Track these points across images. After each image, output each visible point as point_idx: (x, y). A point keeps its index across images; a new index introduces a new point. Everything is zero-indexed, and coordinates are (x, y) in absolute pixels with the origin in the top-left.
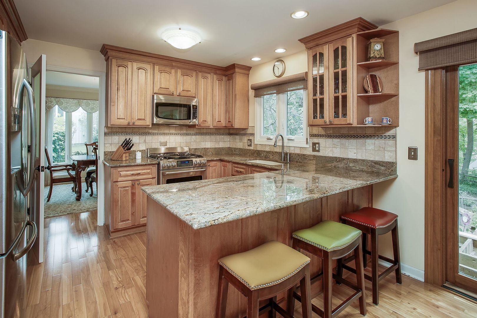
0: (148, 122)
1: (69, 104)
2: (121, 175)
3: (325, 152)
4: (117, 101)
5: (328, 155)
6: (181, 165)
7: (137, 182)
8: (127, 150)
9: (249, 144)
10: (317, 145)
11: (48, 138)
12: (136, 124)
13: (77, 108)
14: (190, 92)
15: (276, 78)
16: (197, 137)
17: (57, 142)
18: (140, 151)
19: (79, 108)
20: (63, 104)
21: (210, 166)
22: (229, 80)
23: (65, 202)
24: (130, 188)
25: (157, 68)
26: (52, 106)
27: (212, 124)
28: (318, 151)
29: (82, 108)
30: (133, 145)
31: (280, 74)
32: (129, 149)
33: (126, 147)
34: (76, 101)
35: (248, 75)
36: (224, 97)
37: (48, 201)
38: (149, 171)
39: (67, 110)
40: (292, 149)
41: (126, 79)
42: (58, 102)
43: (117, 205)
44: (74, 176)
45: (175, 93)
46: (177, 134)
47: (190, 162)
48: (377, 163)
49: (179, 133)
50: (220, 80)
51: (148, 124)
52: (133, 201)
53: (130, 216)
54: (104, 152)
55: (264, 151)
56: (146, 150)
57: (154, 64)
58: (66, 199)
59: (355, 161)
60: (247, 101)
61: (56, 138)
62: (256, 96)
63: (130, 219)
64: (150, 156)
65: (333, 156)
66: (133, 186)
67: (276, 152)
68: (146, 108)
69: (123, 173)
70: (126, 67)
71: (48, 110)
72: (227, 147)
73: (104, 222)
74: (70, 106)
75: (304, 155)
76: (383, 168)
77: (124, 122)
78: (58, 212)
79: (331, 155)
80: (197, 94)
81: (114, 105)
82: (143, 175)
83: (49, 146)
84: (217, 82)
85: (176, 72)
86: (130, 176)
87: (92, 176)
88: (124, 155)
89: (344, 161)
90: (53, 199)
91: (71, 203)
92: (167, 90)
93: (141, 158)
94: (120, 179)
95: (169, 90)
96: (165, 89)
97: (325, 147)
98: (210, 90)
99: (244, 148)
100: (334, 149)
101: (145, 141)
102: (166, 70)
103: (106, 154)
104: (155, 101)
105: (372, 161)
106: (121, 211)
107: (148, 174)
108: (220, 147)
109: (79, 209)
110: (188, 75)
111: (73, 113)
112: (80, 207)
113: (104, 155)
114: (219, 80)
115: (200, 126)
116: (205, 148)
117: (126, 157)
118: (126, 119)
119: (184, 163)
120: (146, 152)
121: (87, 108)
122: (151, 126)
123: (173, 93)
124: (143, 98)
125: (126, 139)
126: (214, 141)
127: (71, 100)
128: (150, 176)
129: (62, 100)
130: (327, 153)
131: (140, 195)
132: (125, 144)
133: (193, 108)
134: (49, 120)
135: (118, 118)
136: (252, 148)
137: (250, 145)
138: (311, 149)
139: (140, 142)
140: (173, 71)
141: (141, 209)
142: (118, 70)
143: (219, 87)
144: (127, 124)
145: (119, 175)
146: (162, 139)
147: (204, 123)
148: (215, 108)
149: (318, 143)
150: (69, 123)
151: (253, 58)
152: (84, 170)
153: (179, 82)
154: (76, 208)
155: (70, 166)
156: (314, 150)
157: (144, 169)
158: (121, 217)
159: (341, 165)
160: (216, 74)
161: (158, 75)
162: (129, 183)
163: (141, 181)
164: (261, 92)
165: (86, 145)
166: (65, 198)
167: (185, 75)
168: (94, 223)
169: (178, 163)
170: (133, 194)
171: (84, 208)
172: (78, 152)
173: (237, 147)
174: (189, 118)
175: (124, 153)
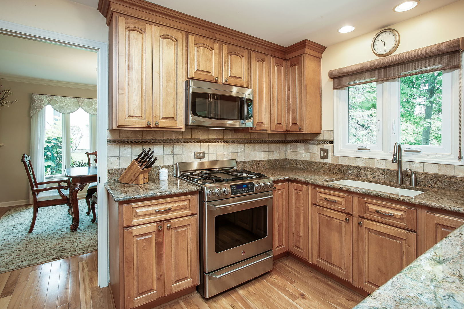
0: (180, 123)
1: (65, 104)
2: (136, 214)
4: (129, 88)
6: (237, 192)
7: (166, 225)
8: (147, 167)
9: (322, 155)
11: (37, 145)
12: (161, 125)
13: (76, 109)
14: (240, 80)
15: (378, 58)
17: (54, 149)
18: (166, 167)
19: (79, 108)
20: (57, 103)
21: (276, 189)
22: (292, 65)
23: (54, 233)
24: (154, 236)
25: (192, 40)
26: (43, 105)
27: (270, 127)
29: (83, 109)
30: (156, 159)
31: (388, 51)
32: (149, 166)
33: (144, 162)
34: (74, 100)
35: (320, 58)
36: (284, 90)
37: (31, 231)
38: (185, 203)
39: (63, 111)
40: (417, 165)
41: (142, 52)
42: (51, 100)
43: (131, 267)
44: (68, 197)
45: (219, 81)
46: (219, 141)
47: (249, 186)
49: (221, 140)
50: (280, 66)
51: (179, 125)
52: (160, 256)
53: (155, 283)
54: (108, 170)
55: (355, 167)
56: (175, 166)
57: (187, 33)
58: (57, 228)
60: (319, 95)
61: (54, 145)
62: (336, 87)
63: (155, 288)
64: (182, 175)
66: (159, 231)
67: (379, 169)
68: (175, 100)
69: (140, 211)
70: (142, 32)
71: (37, 110)
72: (283, 159)
73: (109, 280)
74: (66, 106)
77: (141, 123)
78: (38, 256)
80: (249, 84)
81: (123, 94)
82: (175, 210)
83: (40, 155)
84: (276, 67)
85: (221, 49)
86: (153, 214)
87: (94, 196)
88: (141, 176)
90: (37, 229)
91: (62, 236)
92: (208, 74)
93: (167, 178)
94: (135, 221)
95: (210, 74)
96: (205, 73)
98: (266, 79)
99: (314, 160)
101: (172, 152)
102: (206, 43)
103: (110, 173)
104: (191, 90)
106: (138, 277)
107: (184, 208)
108: (275, 158)
109: (72, 249)
110: (238, 54)
111: (71, 114)
112: (75, 245)
113: (108, 176)
114: (278, 66)
115: (255, 130)
116: (256, 161)
117: (144, 179)
118: (143, 117)
119: (241, 188)
120: (175, 168)
121: (89, 108)
122: (183, 130)
123: (217, 80)
124: (171, 84)
125: (144, 150)
126: (267, 150)
127: (68, 99)
128: (188, 212)
129: (55, 98)
131: (172, 245)
132: (143, 158)
133: (247, 103)
134: (39, 122)
135: (130, 116)
136: (328, 161)
137: (326, 157)
139: (165, 153)
140: (216, 46)
141: (173, 269)
142: (129, 36)
143: (278, 75)
144: (145, 125)
145: (134, 214)
146: (197, 148)
147: (260, 126)
148: (274, 105)
150: (66, 127)
151: (340, 28)
152: (82, 190)
153: (225, 63)
154: (68, 246)
155: (65, 181)
157: (178, 201)
158: (138, 287)
160: (274, 56)
161: (194, 51)
162: (153, 227)
163: (172, 221)
164: (346, 81)
165: (88, 154)
166: (56, 226)
167: (232, 53)
168: (93, 279)
169: (232, 189)
170: (160, 245)
171: (80, 246)
172: (79, 162)
173: (299, 159)
174: (241, 118)
175: (142, 173)
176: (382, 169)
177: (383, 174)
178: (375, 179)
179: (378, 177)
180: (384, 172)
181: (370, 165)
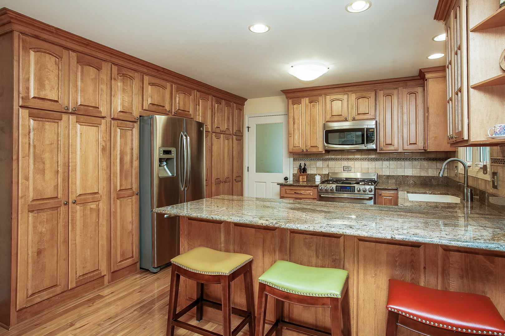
0: (321, 149)
2: (286, 192)
6: (340, 190)
12: (309, 151)
16: (391, 162)
18: (319, 174)
21: (382, 195)
25: (328, 98)
27: (402, 147)
38: (310, 192)
45: (348, 119)
46: (364, 159)
47: (351, 188)
49: (366, 158)
50: (413, 93)
51: (320, 150)
56: (327, 174)
57: (325, 95)
68: (318, 136)
70: (300, 104)
81: (291, 136)
82: (305, 194)
84: (409, 96)
86: (293, 194)
88: (301, 177)
92: (340, 116)
96: (338, 116)
101: (328, 166)
102: (338, 97)
103: (294, 175)
104: (325, 129)
107: (310, 194)
110: (365, 97)
115: (382, 150)
117: (303, 179)
118: (300, 147)
119: (343, 189)
120: (327, 176)
122: (324, 152)
123: (346, 119)
126: (419, 167)
133: (369, 131)
135: (294, 147)
140: (346, 97)
142: (294, 107)
144: (301, 151)
146: (346, 164)
147: (389, 147)
153: (353, 106)
157: (306, 190)
161: (329, 104)
167: (360, 97)
169: (337, 188)
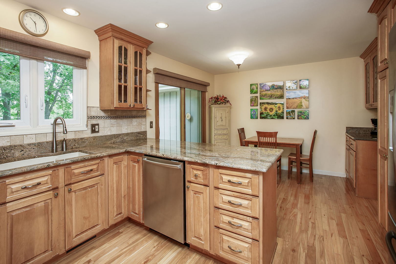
3: (104, 131)
5: (106, 134)
10: (97, 127)
28: (98, 132)
31: (40, 33)
48: (139, 133)
59: (127, 134)
65: (111, 134)
75: (82, 139)
76: (142, 136)
79: (109, 134)
89: (121, 136)
97: (104, 128)
100: (112, 128)
105: (137, 132)
130: (105, 132)
138: (90, 131)
149: (98, 125)
156: (93, 131)
159: (118, 140)
176: (33, 144)
177: (33, 149)
178: (26, 155)
179: (28, 152)
180: (35, 145)
181: (18, 143)
